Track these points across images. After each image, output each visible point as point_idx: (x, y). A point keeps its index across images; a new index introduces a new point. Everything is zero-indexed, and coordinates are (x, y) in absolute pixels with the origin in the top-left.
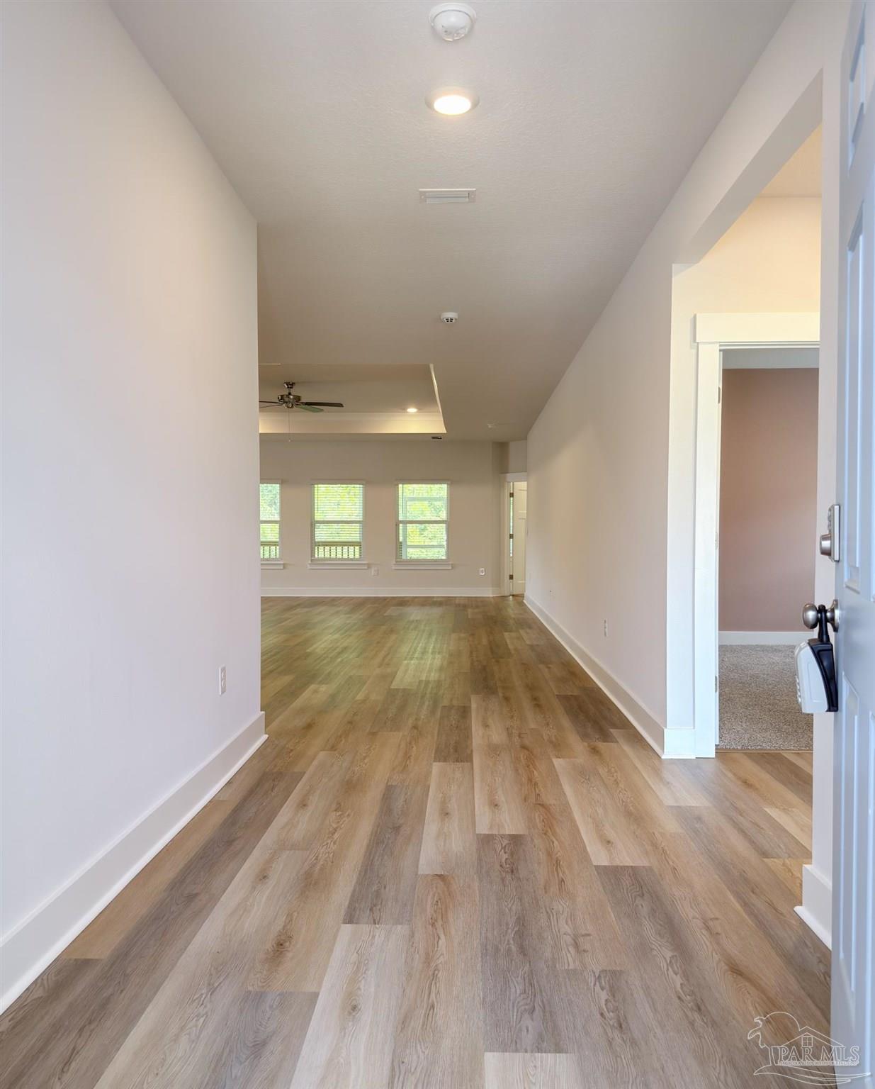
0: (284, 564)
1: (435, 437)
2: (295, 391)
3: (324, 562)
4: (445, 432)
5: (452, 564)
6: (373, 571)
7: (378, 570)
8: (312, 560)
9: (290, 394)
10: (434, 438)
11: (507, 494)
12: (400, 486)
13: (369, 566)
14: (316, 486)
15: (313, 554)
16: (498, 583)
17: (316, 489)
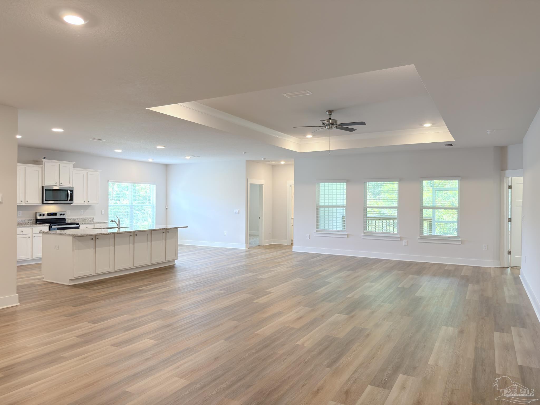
0: (347, 235)
1: (449, 145)
2: (333, 117)
3: (371, 235)
4: (454, 140)
5: (461, 241)
6: (404, 243)
7: (407, 241)
8: (364, 233)
9: (330, 119)
10: (446, 145)
11: (506, 187)
12: (424, 182)
13: (401, 239)
14: (367, 183)
15: (365, 228)
16: (499, 257)
17: (368, 185)
